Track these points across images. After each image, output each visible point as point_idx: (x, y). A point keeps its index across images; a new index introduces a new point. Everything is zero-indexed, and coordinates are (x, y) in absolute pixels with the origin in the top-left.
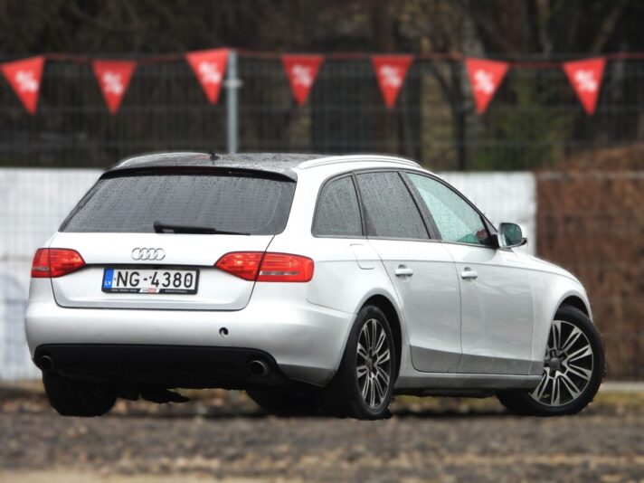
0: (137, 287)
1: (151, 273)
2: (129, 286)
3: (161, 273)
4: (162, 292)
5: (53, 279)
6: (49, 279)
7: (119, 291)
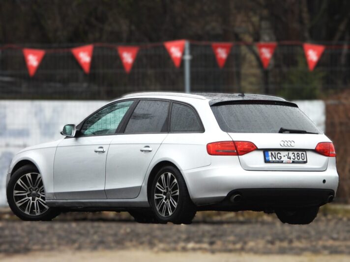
0: (281, 160)
1: (286, 153)
2: (277, 160)
3: (291, 153)
4: (293, 162)
5: (240, 156)
6: (237, 156)
7: (274, 162)
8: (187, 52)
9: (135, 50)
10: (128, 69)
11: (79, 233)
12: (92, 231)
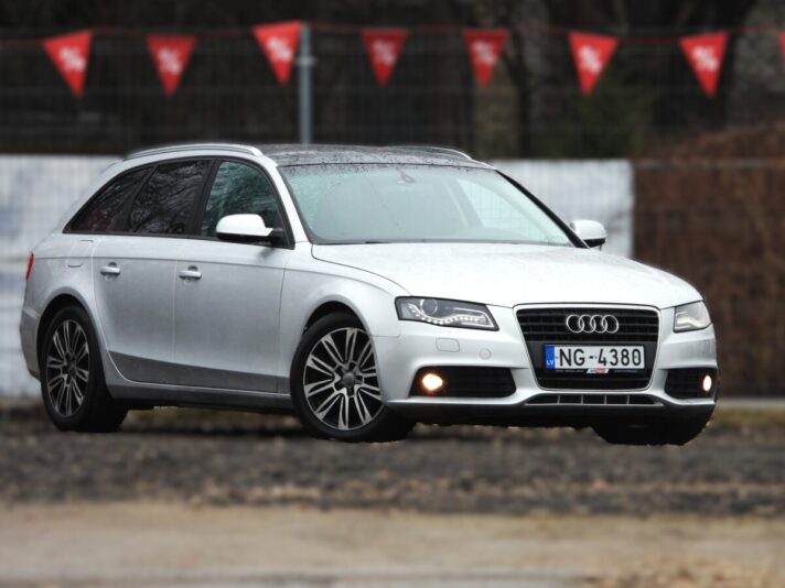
8: (305, 48)
9: (188, 44)
10: (170, 87)
11: (40, 460)
12: (69, 455)
